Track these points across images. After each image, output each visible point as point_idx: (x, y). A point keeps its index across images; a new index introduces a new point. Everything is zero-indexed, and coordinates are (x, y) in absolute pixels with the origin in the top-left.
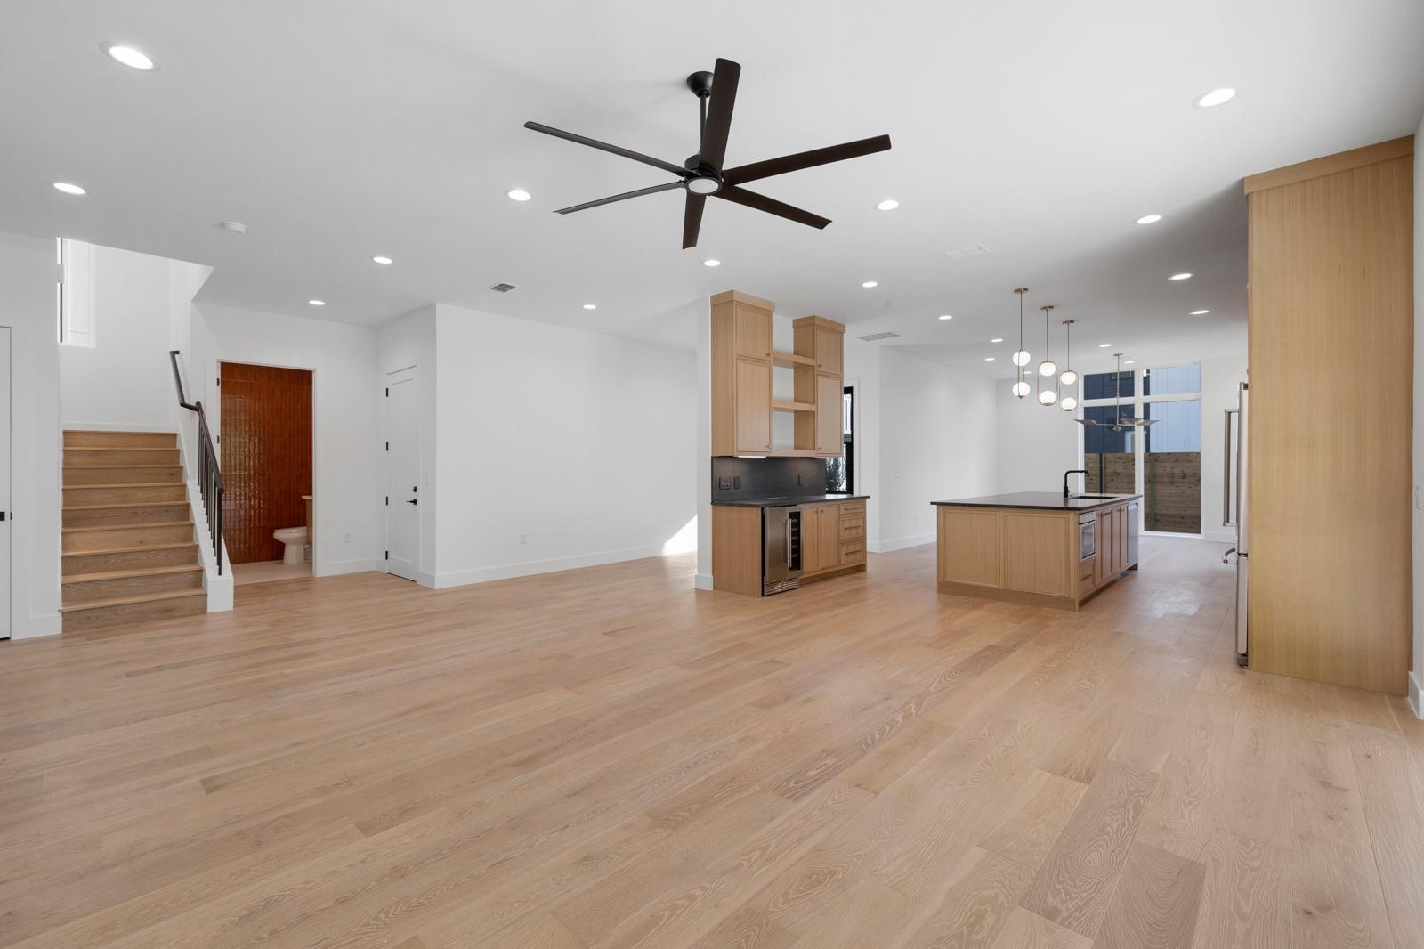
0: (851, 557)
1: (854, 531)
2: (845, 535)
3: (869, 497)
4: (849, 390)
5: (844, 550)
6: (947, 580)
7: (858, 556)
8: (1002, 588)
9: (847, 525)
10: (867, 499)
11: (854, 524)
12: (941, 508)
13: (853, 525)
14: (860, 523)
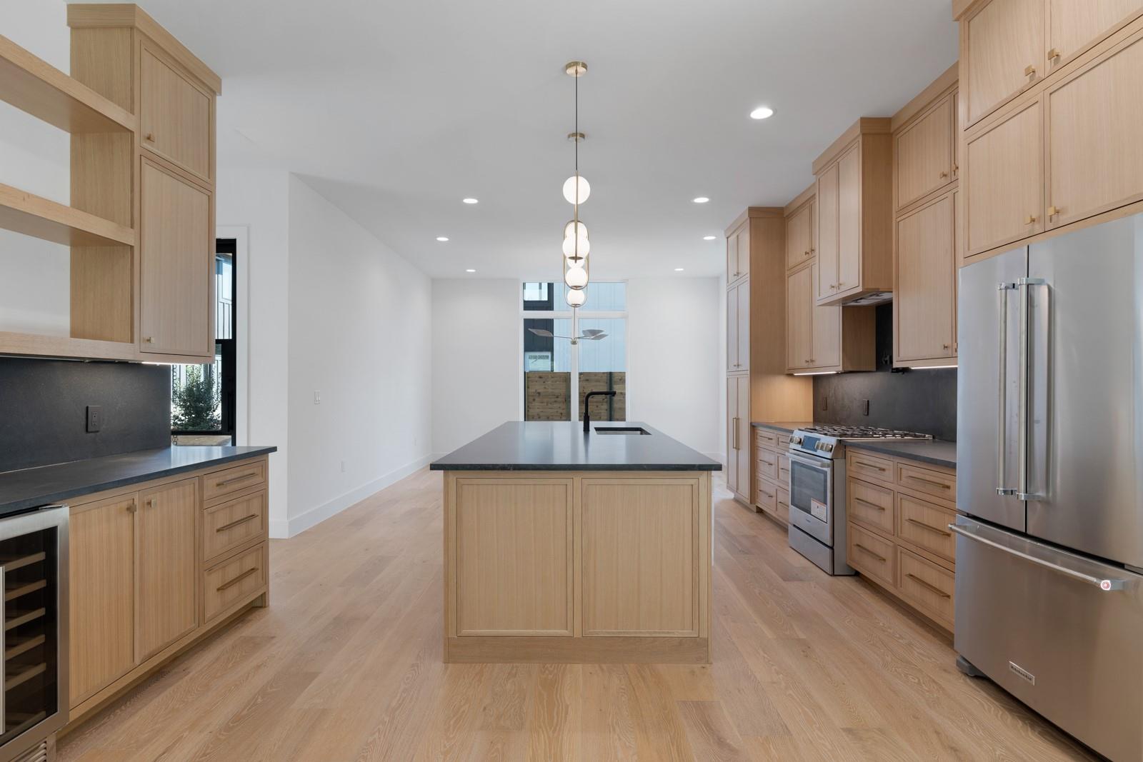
0: (232, 592)
1: (239, 531)
2: (216, 545)
3: (274, 449)
4: (227, 247)
5: (215, 580)
6: (465, 632)
7: (250, 582)
8: (578, 634)
9: (222, 520)
10: (271, 455)
11: (239, 513)
12: (453, 476)
13: (237, 517)
14: (255, 510)
